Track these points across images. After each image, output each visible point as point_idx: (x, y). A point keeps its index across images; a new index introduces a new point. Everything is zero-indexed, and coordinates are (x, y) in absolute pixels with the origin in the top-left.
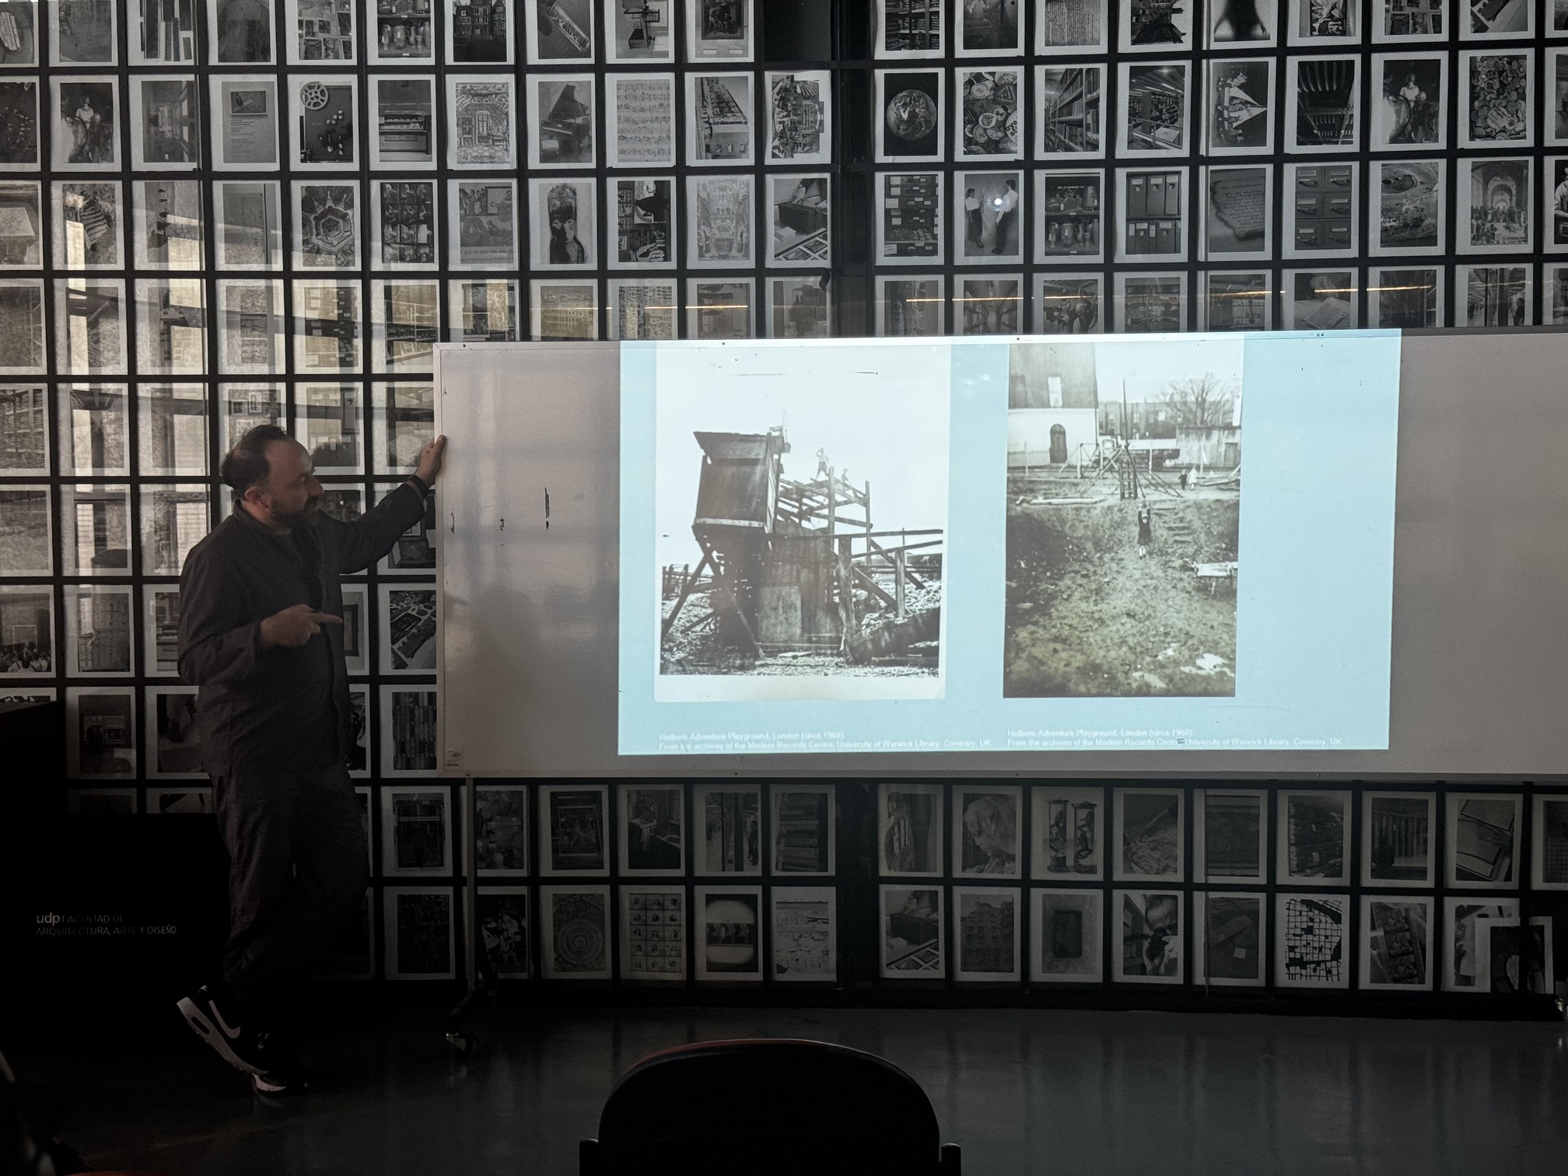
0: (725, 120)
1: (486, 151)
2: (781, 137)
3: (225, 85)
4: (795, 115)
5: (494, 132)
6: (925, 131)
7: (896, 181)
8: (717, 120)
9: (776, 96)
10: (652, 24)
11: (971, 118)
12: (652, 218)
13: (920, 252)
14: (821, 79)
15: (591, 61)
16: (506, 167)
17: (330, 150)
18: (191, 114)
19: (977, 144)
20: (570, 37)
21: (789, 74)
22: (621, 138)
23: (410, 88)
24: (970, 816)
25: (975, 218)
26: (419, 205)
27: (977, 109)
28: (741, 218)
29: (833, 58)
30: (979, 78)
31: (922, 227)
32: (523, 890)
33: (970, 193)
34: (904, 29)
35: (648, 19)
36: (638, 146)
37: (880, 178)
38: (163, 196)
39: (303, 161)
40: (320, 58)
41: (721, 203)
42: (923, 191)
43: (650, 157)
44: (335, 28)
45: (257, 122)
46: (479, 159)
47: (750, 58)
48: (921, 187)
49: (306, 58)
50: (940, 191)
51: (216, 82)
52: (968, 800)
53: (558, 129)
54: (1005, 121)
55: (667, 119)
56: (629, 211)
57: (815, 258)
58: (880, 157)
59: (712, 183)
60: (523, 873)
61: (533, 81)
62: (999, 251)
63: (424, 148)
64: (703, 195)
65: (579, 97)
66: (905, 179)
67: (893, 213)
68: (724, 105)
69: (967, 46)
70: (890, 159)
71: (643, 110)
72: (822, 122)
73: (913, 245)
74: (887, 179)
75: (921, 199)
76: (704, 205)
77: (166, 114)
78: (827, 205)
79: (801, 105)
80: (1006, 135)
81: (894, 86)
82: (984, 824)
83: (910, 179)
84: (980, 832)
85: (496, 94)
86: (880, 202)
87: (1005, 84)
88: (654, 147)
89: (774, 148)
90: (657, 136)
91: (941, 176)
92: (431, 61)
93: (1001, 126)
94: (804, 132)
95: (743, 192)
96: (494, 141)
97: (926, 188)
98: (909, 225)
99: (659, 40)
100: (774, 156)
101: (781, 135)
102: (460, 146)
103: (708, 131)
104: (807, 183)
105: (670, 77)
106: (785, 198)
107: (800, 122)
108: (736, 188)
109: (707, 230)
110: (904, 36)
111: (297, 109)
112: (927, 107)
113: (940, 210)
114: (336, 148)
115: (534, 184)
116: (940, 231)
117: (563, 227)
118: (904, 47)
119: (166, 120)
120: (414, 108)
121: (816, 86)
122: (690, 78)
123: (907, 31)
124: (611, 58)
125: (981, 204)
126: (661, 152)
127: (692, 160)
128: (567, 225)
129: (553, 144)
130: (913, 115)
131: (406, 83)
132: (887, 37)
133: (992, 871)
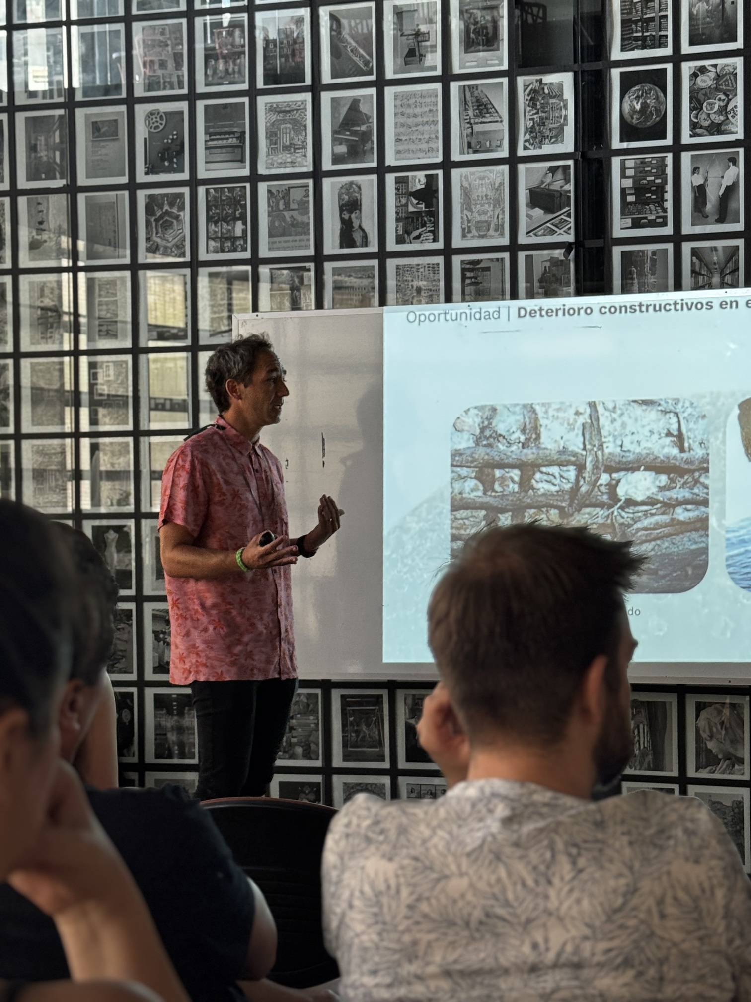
0: (484, 120)
1: (288, 157)
2: (531, 132)
3: (87, 117)
4: (543, 112)
5: (295, 141)
6: (655, 118)
7: (630, 163)
8: (477, 120)
9: (526, 97)
10: (423, 44)
11: (696, 105)
12: (423, 206)
13: (652, 224)
14: (564, 80)
15: (373, 78)
16: (304, 170)
17: (166, 163)
18: (61, 141)
19: (701, 127)
20: (356, 59)
21: (538, 77)
22: (398, 140)
23: (229, 110)
24: (702, 722)
25: (700, 193)
26: (236, 206)
27: (701, 96)
28: (497, 202)
29: (575, 61)
30: (703, 70)
31: (654, 202)
32: (318, 779)
33: (695, 170)
34: (637, 32)
35: (420, 39)
36: (413, 147)
37: (616, 162)
38: (40, 208)
39: (146, 174)
40: (159, 90)
41: (480, 191)
42: (654, 171)
43: (423, 154)
44: (171, 64)
45: (111, 145)
46: (283, 165)
47: (505, 66)
48: (653, 168)
49: (149, 91)
50: (669, 171)
51: (80, 113)
52: (700, 707)
53: (347, 136)
54: (726, 106)
55: (435, 123)
56: (404, 201)
57: (560, 234)
58: (616, 143)
59: (473, 174)
60: (318, 764)
61: (326, 97)
62: (721, 220)
63: (240, 158)
64: (466, 184)
65: (363, 108)
66: (638, 161)
67: (628, 192)
68: (483, 108)
69: (692, 43)
70: (625, 145)
71: (415, 116)
72: (566, 116)
73: (646, 218)
74: (623, 162)
75: (652, 178)
76: (466, 193)
77: (43, 142)
78: (571, 187)
79: (548, 103)
80: (728, 118)
81: (628, 82)
82: (714, 729)
83: (643, 161)
84: (711, 737)
85: (297, 110)
86: (617, 183)
87: (726, 74)
88: (424, 146)
89: (526, 141)
90: (427, 136)
91: (669, 157)
92: (245, 87)
93: (723, 110)
94: (551, 126)
95: (498, 181)
96: (295, 149)
97: (657, 168)
98: (642, 201)
99: (429, 56)
100: (525, 148)
101: (531, 130)
102: (268, 155)
103: (470, 130)
104: (553, 170)
105: (438, 86)
106: (534, 184)
107: (547, 118)
108: (492, 176)
109: (469, 214)
110: (637, 39)
111: (141, 132)
112: (657, 98)
113: (669, 187)
114: (171, 162)
115: (327, 183)
116: (669, 205)
117: (350, 218)
118: (637, 47)
119: (43, 147)
120: (231, 126)
121: (560, 86)
122: (454, 86)
123: (640, 34)
124: (390, 74)
125: (706, 180)
126: (431, 150)
127: (456, 156)
128: (353, 216)
129: (342, 149)
130: (645, 106)
131: (225, 106)
132: (623, 40)
133: (723, 773)
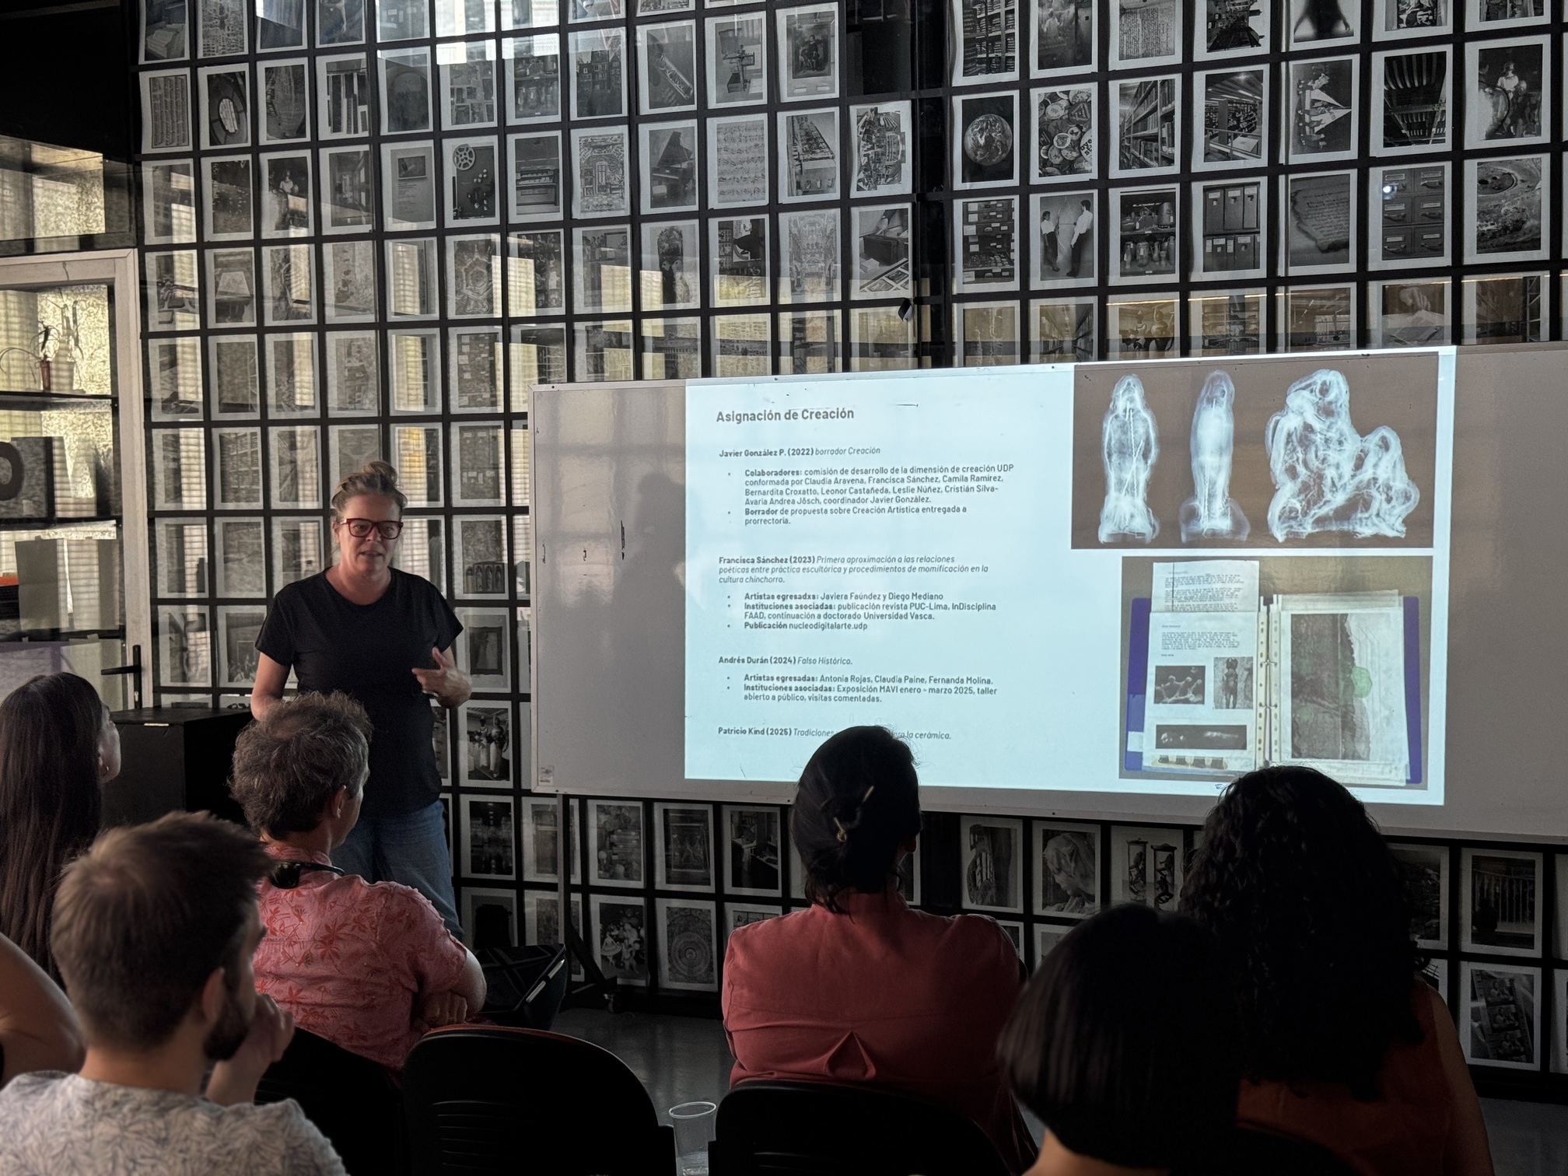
0: (813, 156)
1: (604, 199)
2: (866, 170)
3: (393, 152)
4: (879, 147)
5: (612, 181)
6: (1001, 155)
7: (973, 207)
8: (806, 157)
9: (860, 130)
10: (748, 68)
11: (1046, 139)
12: (749, 255)
13: (998, 277)
14: (900, 110)
15: (693, 107)
16: (622, 213)
17: (476, 206)
18: (367, 182)
19: (1052, 165)
20: (676, 85)
21: (873, 106)
22: (721, 180)
23: (541, 144)
24: (1050, 852)
25: (1050, 241)
26: (550, 254)
27: (1051, 129)
28: (829, 252)
29: (913, 88)
30: (1054, 97)
31: (1000, 252)
32: (640, 901)
33: (1045, 215)
34: (981, 53)
35: (744, 62)
36: (737, 187)
37: (958, 204)
38: (347, 256)
39: (455, 218)
40: (468, 122)
41: (811, 238)
42: (999, 216)
43: (748, 196)
44: (480, 94)
45: (419, 184)
46: (599, 208)
47: (836, 95)
48: (998, 213)
49: (457, 123)
50: (1016, 216)
51: (386, 149)
52: (1048, 836)
53: (666, 174)
54: (1079, 140)
55: (761, 159)
56: (728, 249)
57: (897, 289)
58: (959, 185)
59: (802, 219)
60: (639, 884)
61: (644, 130)
62: (1074, 274)
63: (553, 200)
64: (795, 231)
65: (685, 143)
66: (982, 205)
67: (971, 240)
68: (812, 141)
69: (1041, 66)
70: (968, 186)
71: (740, 151)
72: (903, 152)
73: (990, 271)
74: (965, 205)
75: (998, 225)
76: (796, 240)
77: (348, 181)
78: (908, 235)
79: (884, 137)
80: (1081, 155)
81: (972, 111)
82: (1063, 861)
83: (987, 205)
84: (1060, 870)
85: (613, 145)
86: (959, 230)
87: (1079, 103)
88: (750, 186)
89: (859, 181)
90: (753, 175)
91: (1016, 199)
92: (558, 118)
93: (1076, 145)
94: (887, 163)
95: (830, 227)
96: (612, 190)
97: (1002, 212)
98: (986, 252)
99: (754, 82)
100: (859, 189)
101: (865, 168)
102: (583, 197)
103: (799, 168)
104: (889, 214)
105: (763, 117)
106: (868, 230)
107: (883, 154)
108: (824, 222)
109: (798, 264)
110: (981, 61)
111: (450, 171)
112: (1003, 131)
113: (1016, 236)
114: (481, 204)
115: (646, 228)
116: (1016, 256)
117: (671, 268)
118: (981, 72)
119: (348, 188)
120: (544, 163)
121: (897, 117)
122: (782, 117)
123: (984, 56)
124: (712, 104)
125: (1057, 227)
126: (757, 191)
127: (784, 198)
128: (674, 266)
129: (662, 189)
130: (990, 140)
131: (538, 140)
132: (965, 62)
133: (1072, 911)
